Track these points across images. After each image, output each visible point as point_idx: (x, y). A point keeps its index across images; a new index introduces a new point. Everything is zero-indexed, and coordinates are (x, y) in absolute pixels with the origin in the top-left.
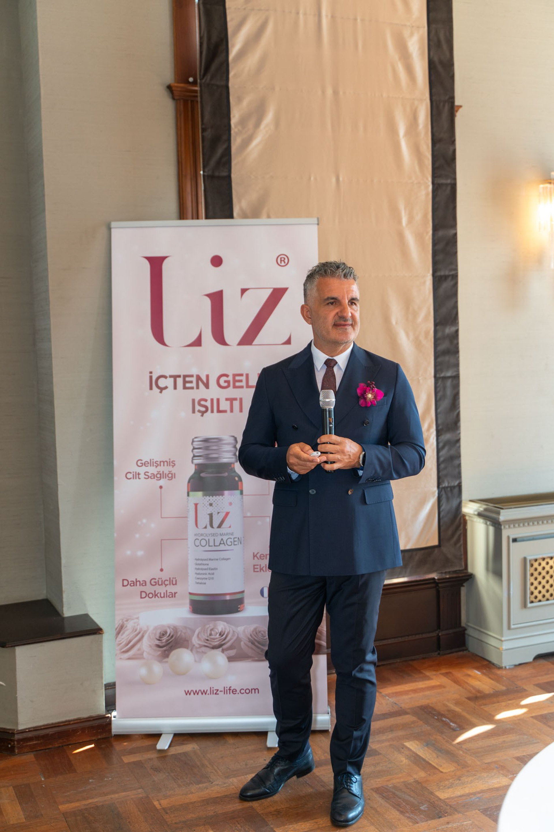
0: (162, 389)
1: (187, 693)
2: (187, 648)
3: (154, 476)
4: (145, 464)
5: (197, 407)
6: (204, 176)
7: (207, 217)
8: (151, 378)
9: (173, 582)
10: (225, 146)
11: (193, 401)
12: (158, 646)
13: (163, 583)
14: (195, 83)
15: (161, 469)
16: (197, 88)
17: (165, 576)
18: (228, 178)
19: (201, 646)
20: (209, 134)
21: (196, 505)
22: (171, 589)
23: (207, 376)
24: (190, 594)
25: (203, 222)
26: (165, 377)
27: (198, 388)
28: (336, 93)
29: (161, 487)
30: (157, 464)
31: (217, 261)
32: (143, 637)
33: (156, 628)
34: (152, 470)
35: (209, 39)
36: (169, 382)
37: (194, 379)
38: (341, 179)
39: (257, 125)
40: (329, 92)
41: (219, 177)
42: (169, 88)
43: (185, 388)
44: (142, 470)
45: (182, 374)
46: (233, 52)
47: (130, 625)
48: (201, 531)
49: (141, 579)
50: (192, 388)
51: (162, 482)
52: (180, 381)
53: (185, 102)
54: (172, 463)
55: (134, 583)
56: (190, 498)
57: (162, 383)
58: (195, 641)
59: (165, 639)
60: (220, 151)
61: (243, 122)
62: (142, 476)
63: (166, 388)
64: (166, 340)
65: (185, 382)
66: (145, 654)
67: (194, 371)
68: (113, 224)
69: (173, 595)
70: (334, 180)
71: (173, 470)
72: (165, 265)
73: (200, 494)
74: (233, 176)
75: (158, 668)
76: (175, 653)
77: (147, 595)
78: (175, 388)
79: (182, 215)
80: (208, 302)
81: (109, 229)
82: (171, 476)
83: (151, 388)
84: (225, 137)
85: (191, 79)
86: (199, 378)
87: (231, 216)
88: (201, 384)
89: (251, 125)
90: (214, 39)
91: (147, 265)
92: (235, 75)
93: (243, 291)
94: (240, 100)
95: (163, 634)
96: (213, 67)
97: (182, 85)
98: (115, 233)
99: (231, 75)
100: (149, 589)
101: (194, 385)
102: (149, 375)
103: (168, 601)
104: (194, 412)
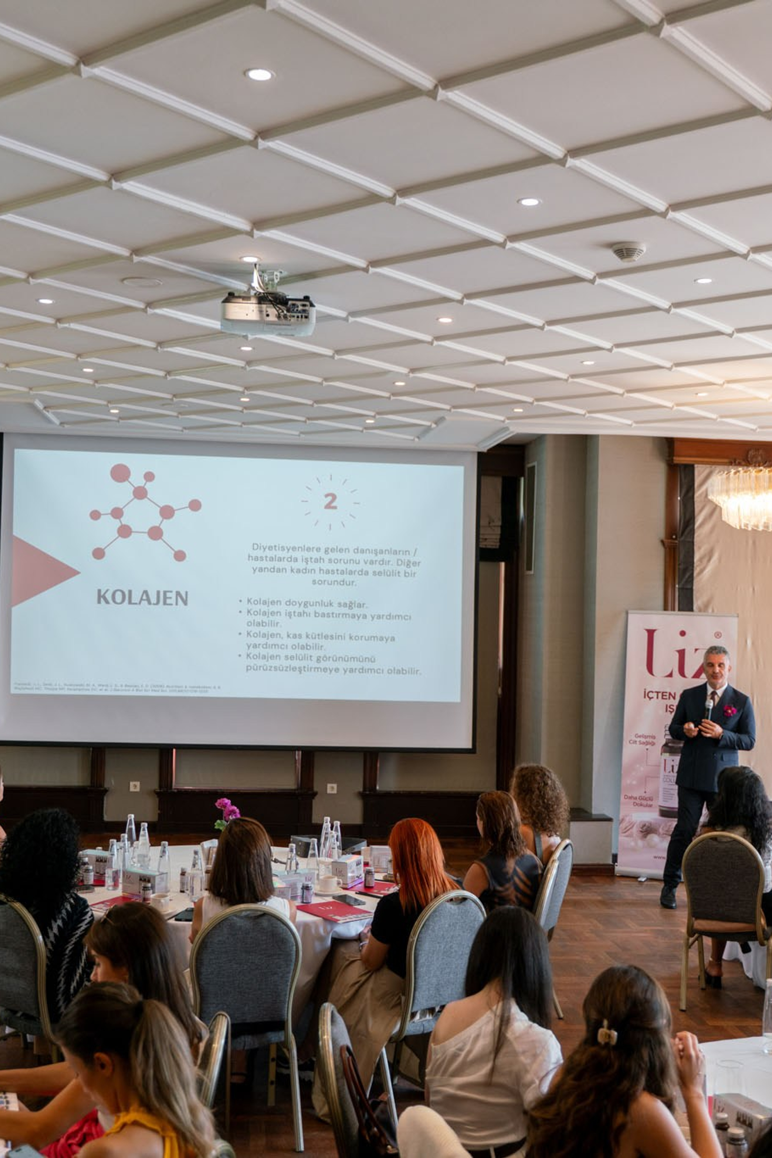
0: (650, 698)
1: (655, 857)
2: (656, 833)
3: (644, 743)
4: (640, 737)
5: (669, 709)
6: (679, 589)
7: (679, 610)
8: (645, 692)
9: (651, 799)
10: (691, 572)
11: (667, 706)
12: (641, 832)
13: (646, 799)
14: (676, 539)
15: (648, 740)
16: (677, 542)
17: (647, 795)
18: (691, 590)
19: (664, 834)
20: (682, 567)
21: (665, 760)
22: (649, 803)
23: (675, 694)
24: (660, 806)
25: (676, 612)
26: (652, 692)
27: (669, 698)
28: (754, 543)
29: (647, 749)
30: (646, 737)
31: (683, 633)
32: (633, 826)
33: (641, 822)
34: (643, 740)
35: (685, 517)
36: (655, 695)
37: (668, 694)
38: (756, 589)
39: (709, 560)
40: (750, 542)
41: (687, 589)
42: (662, 542)
43: (663, 698)
44: (638, 739)
45: (662, 690)
46: (697, 525)
47: (627, 819)
48: (667, 774)
49: (635, 795)
50: (666, 699)
51: (648, 747)
52: (660, 695)
53: (670, 549)
54: (654, 737)
55: (631, 798)
56: (663, 756)
57: (651, 695)
58: (661, 830)
59: (645, 828)
60: (687, 576)
61: (701, 560)
62: (638, 743)
63: (652, 698)
64: (654, 673)
65: (663, 695)
66: (634, 835)
67: (668, 690)
68: (629, 611)
69: (651, 806)
70: (751, 589)
71: (654, 741)
72: (655, 634)
73: (668, 754)
74: (694, 588)
75: (640, 843)
76: (650, 836)
77: (637, 804)
78: (657, 698)
79: (666, 609)
80: (677, 654)
81: (627, 613)
82: (653, 744)
83: (645, 697)
84: (691, 568)
85: (674, 537)
86: (670, 694)
87: (691, 609)
88: (671, 698)
89: (705, 561)
90: (688, 517)
91: (646, 634)
92: (698, 536)
93: (696, 650)
94: (700, 548)
95: (645, 825)
96: (686, 533)
97: (670, 541)
98: (630, 616)
99: (696, 535)
100: (638, 801)
101: (667, 697)
102: (643, 691)
103: (647, 809)
104: (666, 711)
